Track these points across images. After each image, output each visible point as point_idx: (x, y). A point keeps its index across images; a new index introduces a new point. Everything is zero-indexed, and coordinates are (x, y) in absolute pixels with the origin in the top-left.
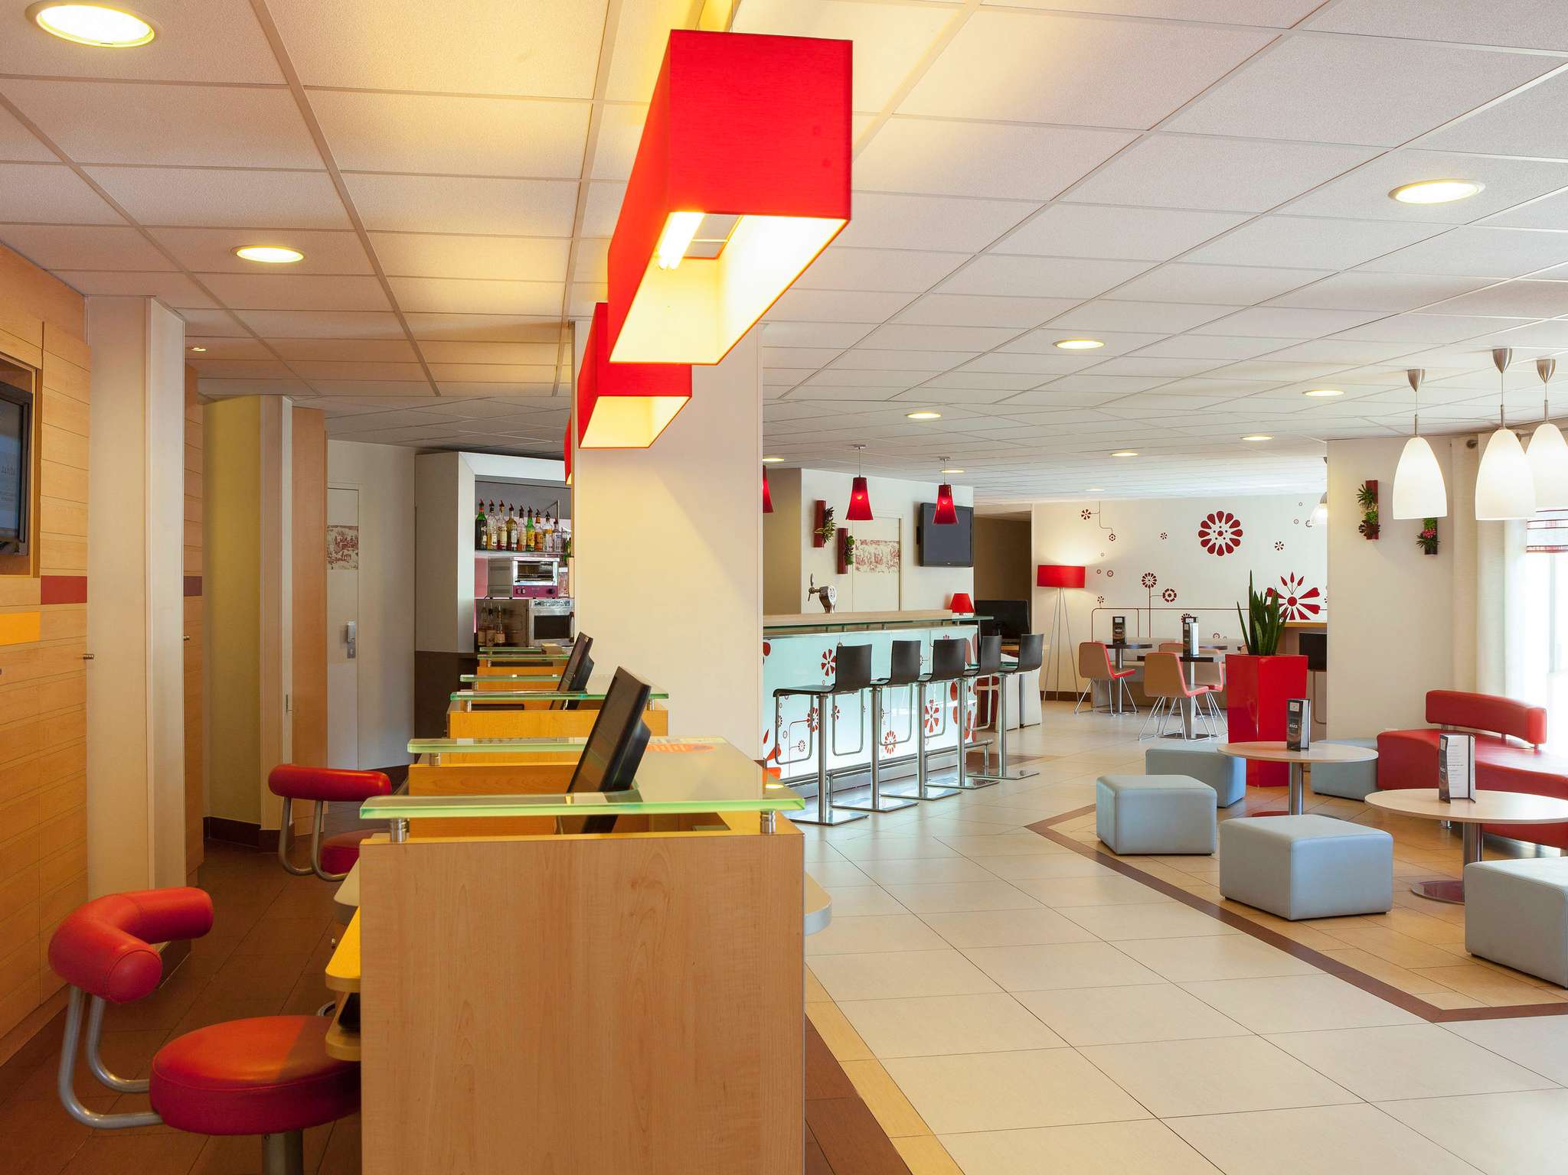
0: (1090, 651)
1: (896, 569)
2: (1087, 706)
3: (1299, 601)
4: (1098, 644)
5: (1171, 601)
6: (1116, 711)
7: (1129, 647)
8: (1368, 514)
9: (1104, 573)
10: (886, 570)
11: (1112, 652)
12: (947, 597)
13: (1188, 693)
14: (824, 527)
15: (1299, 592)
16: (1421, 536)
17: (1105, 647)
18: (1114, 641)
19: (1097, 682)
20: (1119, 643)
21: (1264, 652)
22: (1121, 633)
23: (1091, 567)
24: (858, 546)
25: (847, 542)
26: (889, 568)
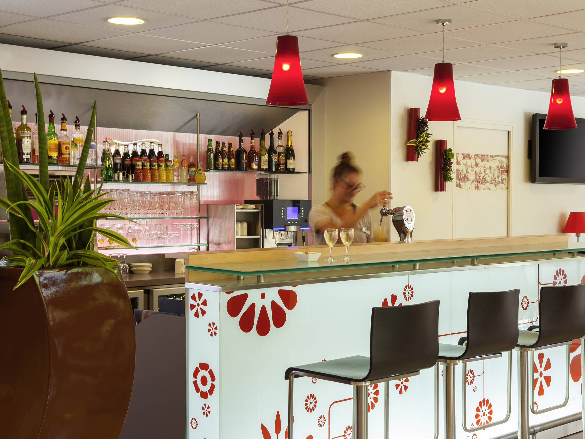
1: (504, 186)
10: (492, 187)
12: (562, 216)
14: (417, 138)
24: (459, 161)
25: (446, 155)
26: (495, 185)
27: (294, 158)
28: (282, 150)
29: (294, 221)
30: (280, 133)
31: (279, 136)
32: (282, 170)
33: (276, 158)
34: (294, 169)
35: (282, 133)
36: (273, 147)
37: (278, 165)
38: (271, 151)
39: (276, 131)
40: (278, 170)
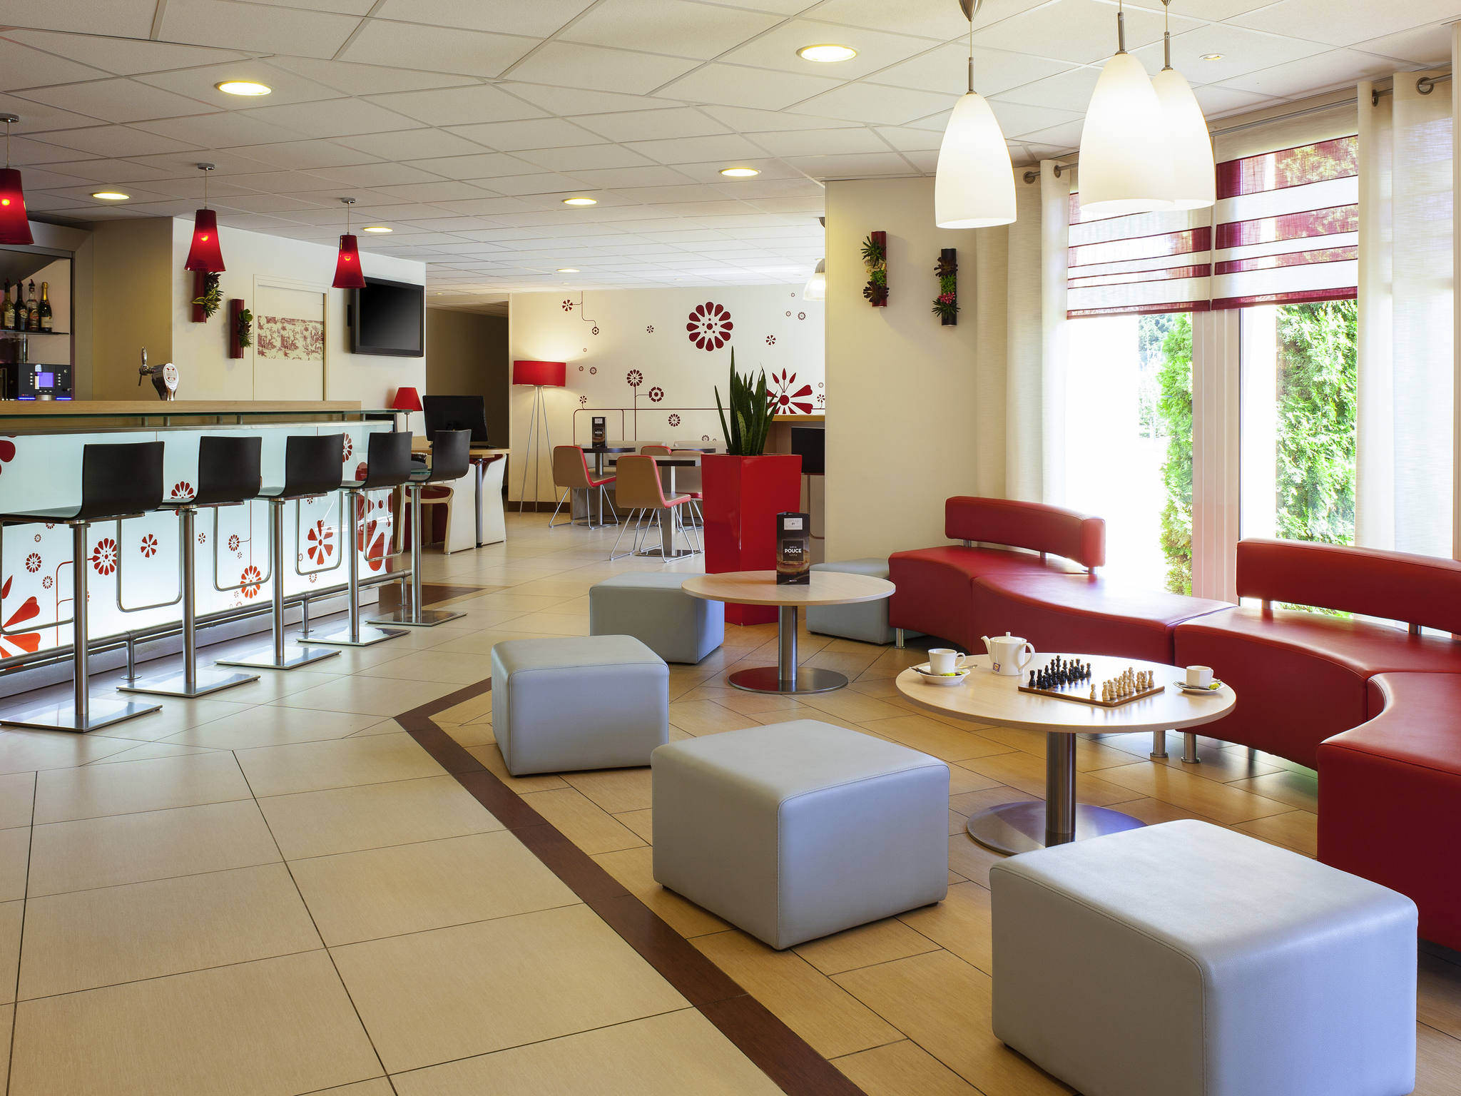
0: (565, 457)
1: (319, 356)
2: (566, 518)
3: (791, 400)
4: (575, 448)
5: (658, 400)
6: (595, 523)
7: (610, 451)
8: (874, 274)
9: (587, 370)
10: (304, 356)
11: (591, 458)
12: (390, 392)
13: (667, 503)
14: (205, 296)
15: (791, 390)
16: (938, 302)
17: (581, 451)
18: (594, 444)
19: (576, 491)
20: (599, 446)
21: (749, 451)
22: (601, 435)
23: (573, 364)
24: (262, 324)
25: (242, 317)
26: (308, 354)
27: (51, 315)
28: (34, 306)
29: (49, 389)
30: (32, 285)
31: (30, 288)
32: (34, 330)
33: (26, 315)
34: (50, 329)
35: (34, 285)
36: (22, 301)
37: (28, 322)
38: (19, 305)
39: (26, 282)
40: (28, 328)
